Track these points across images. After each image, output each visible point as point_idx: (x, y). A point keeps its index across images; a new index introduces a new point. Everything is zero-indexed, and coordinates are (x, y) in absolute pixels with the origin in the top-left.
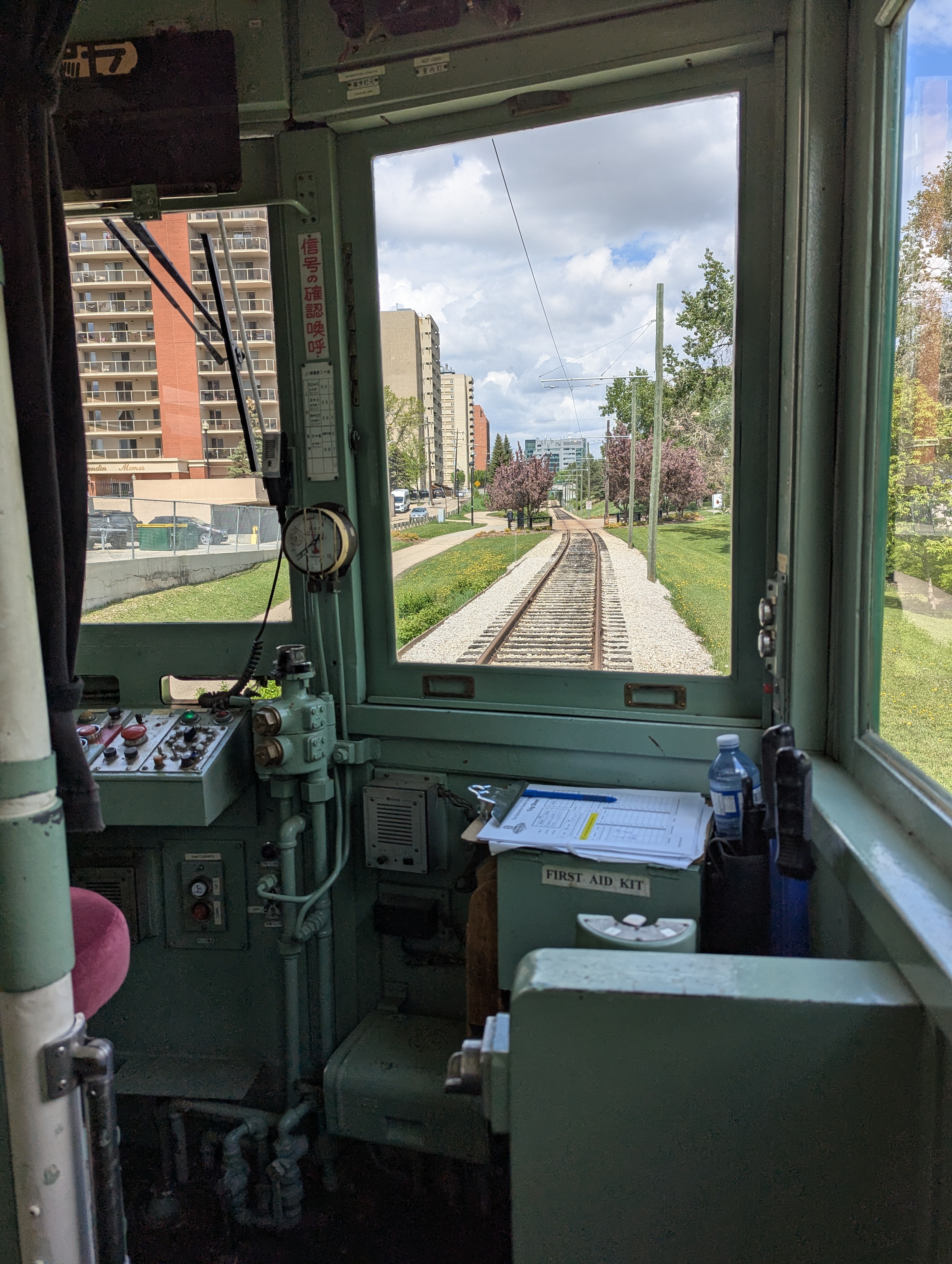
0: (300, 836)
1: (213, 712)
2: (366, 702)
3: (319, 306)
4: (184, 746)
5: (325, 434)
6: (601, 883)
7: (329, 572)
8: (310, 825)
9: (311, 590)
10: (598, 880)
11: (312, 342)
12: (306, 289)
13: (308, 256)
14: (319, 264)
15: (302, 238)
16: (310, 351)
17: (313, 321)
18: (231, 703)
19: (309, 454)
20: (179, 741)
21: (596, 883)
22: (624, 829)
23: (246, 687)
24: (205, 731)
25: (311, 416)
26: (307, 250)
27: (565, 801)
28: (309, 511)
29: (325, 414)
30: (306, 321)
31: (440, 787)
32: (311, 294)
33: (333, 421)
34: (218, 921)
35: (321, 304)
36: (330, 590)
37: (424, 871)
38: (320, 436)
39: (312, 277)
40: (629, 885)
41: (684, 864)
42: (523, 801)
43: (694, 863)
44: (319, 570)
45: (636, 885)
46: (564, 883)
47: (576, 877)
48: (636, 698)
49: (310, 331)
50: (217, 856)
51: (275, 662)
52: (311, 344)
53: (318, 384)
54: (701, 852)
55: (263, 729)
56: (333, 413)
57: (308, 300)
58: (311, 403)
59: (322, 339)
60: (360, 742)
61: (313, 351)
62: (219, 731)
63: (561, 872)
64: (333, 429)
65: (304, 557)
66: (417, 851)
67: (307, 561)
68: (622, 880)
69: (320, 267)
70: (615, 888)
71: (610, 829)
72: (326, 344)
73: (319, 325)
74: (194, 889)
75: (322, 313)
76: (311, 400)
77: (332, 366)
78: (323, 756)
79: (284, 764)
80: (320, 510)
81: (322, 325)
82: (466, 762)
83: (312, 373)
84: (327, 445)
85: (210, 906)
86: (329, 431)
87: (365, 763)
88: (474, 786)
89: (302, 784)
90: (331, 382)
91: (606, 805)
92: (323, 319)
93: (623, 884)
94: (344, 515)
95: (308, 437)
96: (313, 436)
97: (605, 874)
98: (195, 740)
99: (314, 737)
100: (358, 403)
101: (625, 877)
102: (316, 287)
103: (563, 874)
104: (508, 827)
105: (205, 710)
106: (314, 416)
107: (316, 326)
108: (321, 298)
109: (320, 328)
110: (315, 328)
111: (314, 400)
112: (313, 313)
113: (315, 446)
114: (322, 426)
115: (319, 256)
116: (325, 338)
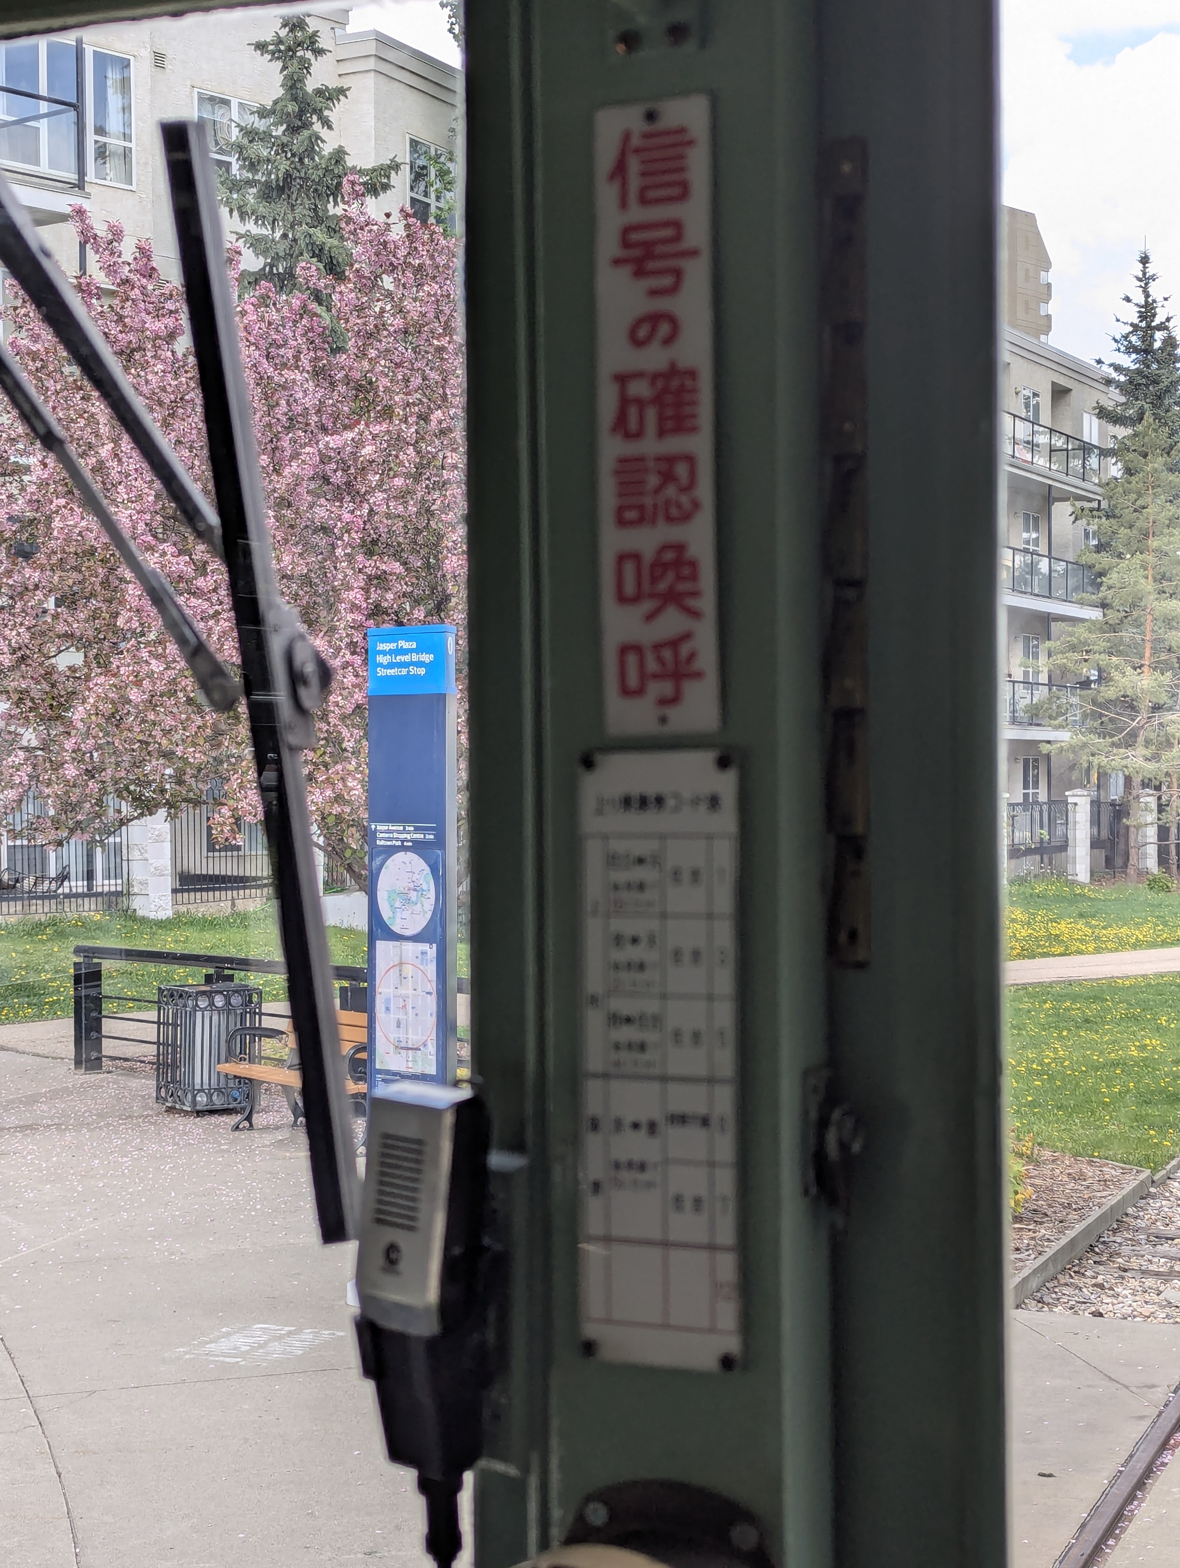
3: (681, 470)
5: (681, 1119)
11: (637, 649)
12: (623, 381)
13: (637, 214)
14: (693, 253)
15: (613, 125)
16: (626, 691)
17: (648, 541)
19: (594, 1215)
25: (616, 1020)
26: (634, 183)
29: (683, 1016)
30: (612, 540)
32: (640, 403)
33: (724, 1058)
35: (690, 459)
39: (654, 319)
49: (630, 588)
52: (632, 660)
53: (656, 860)
56: (723, 1012)
57: (628, 436)
59: (687, 636)
61: (640, 692)
64: (724, 1097)
69: (696, 272)
72: (707, 659)
73: (676, 560)
75: (696, 505)
76: (618, 940)
77: (731, 776)
81: (693, 564)
83: (627, 802)
84: (690, 1181)
86: (701, 1109)
90: (723, 853)
92: (699, 536)
95: (595, 1125)
96: (618, 1124)
102: (673, 371)
106: (628, 1020)
107: (659, 567)
108: (694, 430)
109: (679, 578)
110: (654, 580)
111: (635, 940)
112: (648, 501)
113: (626, 1175)
114: (664, 1079)
115: (695, 214)
116: (706, 630)
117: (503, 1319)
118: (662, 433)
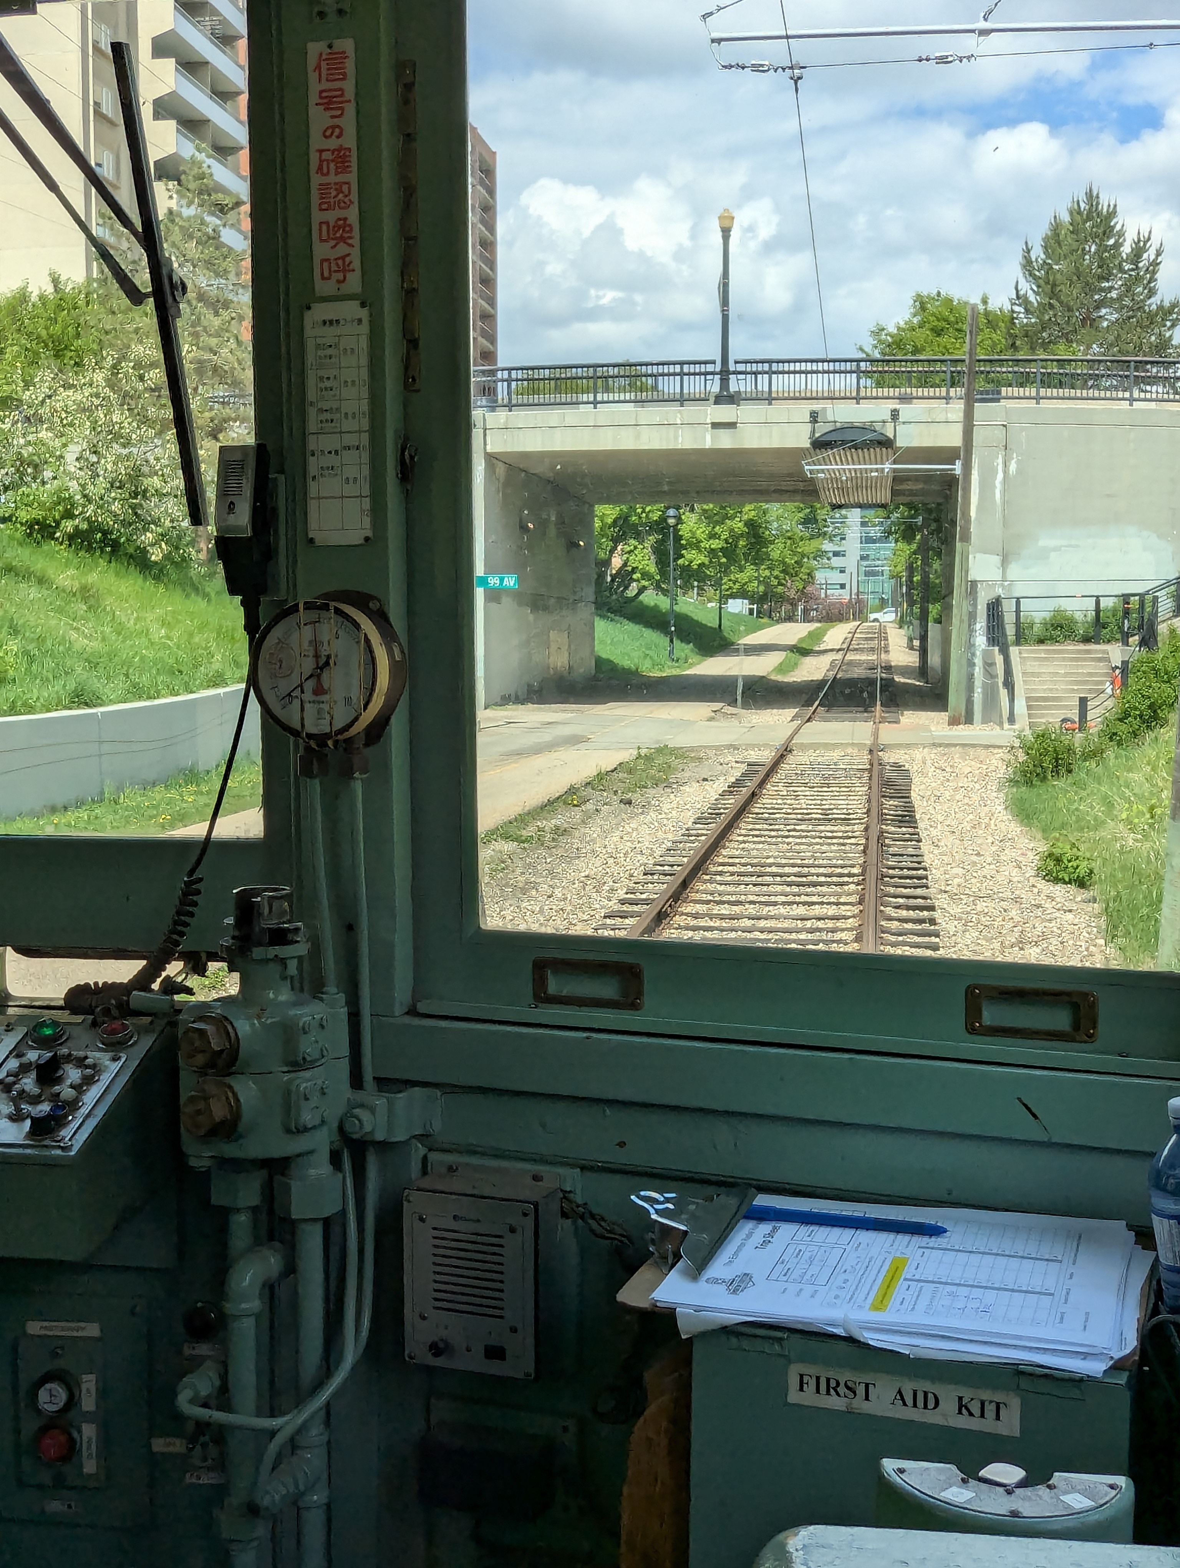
0: (267, 1291)
1: (95, 1024)
2: (412, 1012)
3: (345, 188)
4: (36, 1091)
5: (348, 448)
6: (915, 1405)
7: (347, 735)
8: (290, 1268)
9: (307, 771)
10: (909, 1401)
11: (327, 260)
12: (321, 151)
13: (325, 85)
14: (348, 102)
15: (315, 49)
16: (323, 278)
17: (331, 216)
18: (133, 1005)
19: (313, 488)
20: (25, 1080)
21: (905, 1404)
22: (963, 1291)
23: (164, 974)
24: (80, 1062)
25: (321, 411)
26: (324, 72)
27: (837, 1231)
28: (308, 606)
29: (349, 407)
30: (317, 216)
31: (566, 1196)
32: (328, 161)
33: (365, 424)
34: (90, 1467)
35: (348, 184)
36: (347, 773)
37: (528, 1375)
38: (336, 452)
39: (333, 127)
40: (976, 1411)
41: (1096, 1368)
42: (746, 1227)
43: (1118, 1366)
44: (328, 730)
45: (990, 1410)
46: (835, 1403)
47: (861, 1390)
48: (990, 1015)
49: (324, 237)
50: (92, 1330)
51: (230, 920)
52: (326, 264)
53: (336, 346)
54: (1132, 1342)
55: (200, 1059)
56: (365, 406)
57: (323, 174)
58: (322, 385)
59: (349, 255)
60: (400, 1095)
61: (329, 279)
62: (108, 1063)
63: (828, 1380)
64: (365, 438)
65: (296, 703)
66: (514, 1330)
67: (302, 709)
68: (960, 1399)
69: (350, 110)
70: (945, 1416)
71: (935, 1292)
72: (356, 264)
73: (343, 225)
74: (43, 1395)
75: (351, 202)
76: (321, 379)
77: (366, 310)
78: (323, 1122)
79: (241, 1136)
80: (333, 604)
81: (350, 226)
82: (622, 1144)
83: (324, 322)
84: (351, 472)
85: (75, 1435)
86: (356, 443)
87: (409, 1139)
88: (642, 1193)
89: (278, 1178)
90: (364, 343)
91: (925, 1240)
92: (353, 215)
93: (962, 1407)
94: (381, 618)
95: (313, 453)
96: (323, 452)
97: (924, 1385)
98: (59, 1080)
99: (306, 1081)
100: (416, 387)
101: (967, 1394)
102: (341, 149)
103: (833, 1384)
104: (716, 1281)
105: (79, 1019)
106: (326, 411)
107: (337, 227)
108: (350, 172)
109: (345, 231)
110: (335, 232)
111: (328, 378)
112: (332, 200)
113: (326, 472)
114: (341, 433)
115: (349, 87)
116: (356, 252)
117: (276, 532)
118: (337, 173)
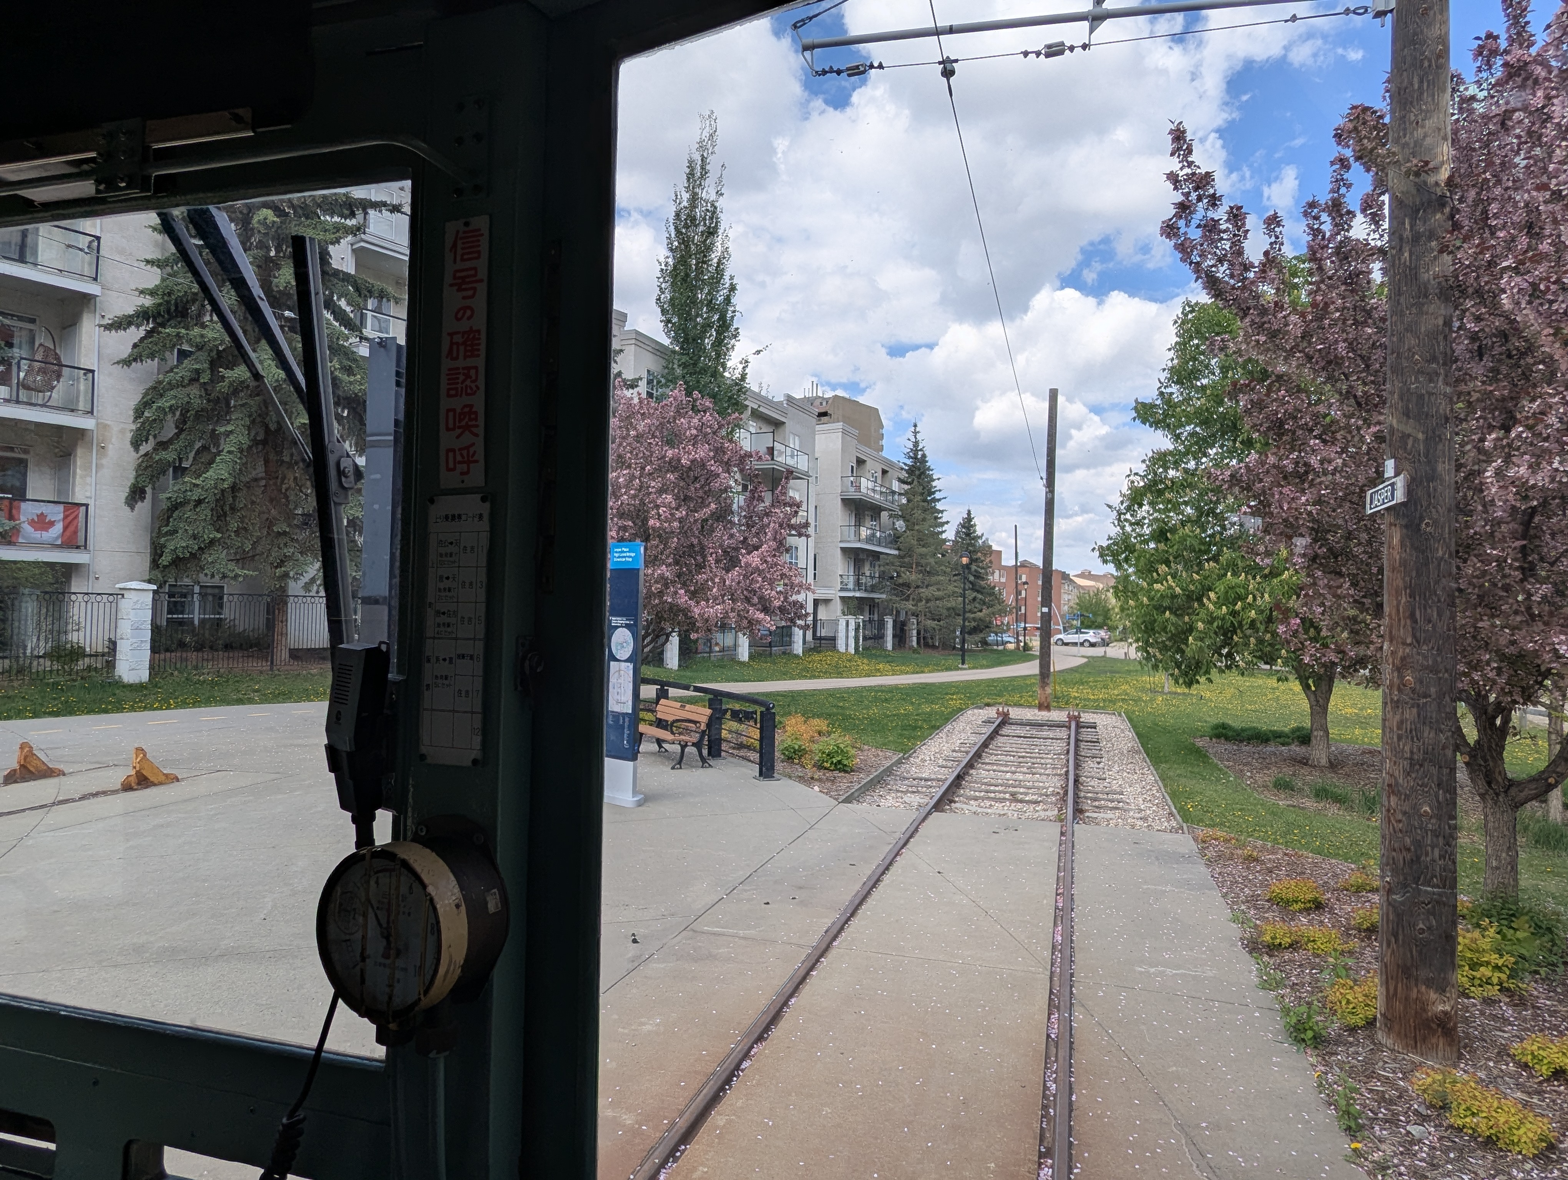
3: (473, 372)
5: (463, 657)
11: (453, 451)
12: (451, 335)
13: (460, 265)
14: (481, 281)
15: (453, 228)
16: (449, 470)
17: (458, 403)
19: (428, 698)
25: (439, 613)
26: (459, 252)
29: (465, 610)
30: (445, 403)
32: (458, 344)
33: (481, 631)
35: (476, 368)
38: (451, 662)
39: (465, 309)
49: (451, 426)
52: (451, 455)
53: (457, 543)
56: (481, 610)
57: (452, 359)
58: (442, 585)
59: (473, 444)
61: (454, 469)
64: (480, 646)
69: (482, 289)
72: (480, 455)
73: (470, 412)
75: (478, 388)
76: (441, 578)
77: (487, 505)
81: (476, 413)
83: (447, 517)
84: (464, 683)
86: (471, 652)
90: (484, 541)
92: (479, 401)
94: (481, 855)
95: (429, 661)
96: (438, 659)
100: (551, 588)
102: (471, 331)
106: (444, 613)
107: (463, 415)
108: (478, 356)
109: (471, 420)
110: (460, 421)
111: (448, 578)
112: (459, 386)
113: (439, 681)
114: (456, 639)
115: (482, 265)
116: (480, 443)
118: (465, 357)
